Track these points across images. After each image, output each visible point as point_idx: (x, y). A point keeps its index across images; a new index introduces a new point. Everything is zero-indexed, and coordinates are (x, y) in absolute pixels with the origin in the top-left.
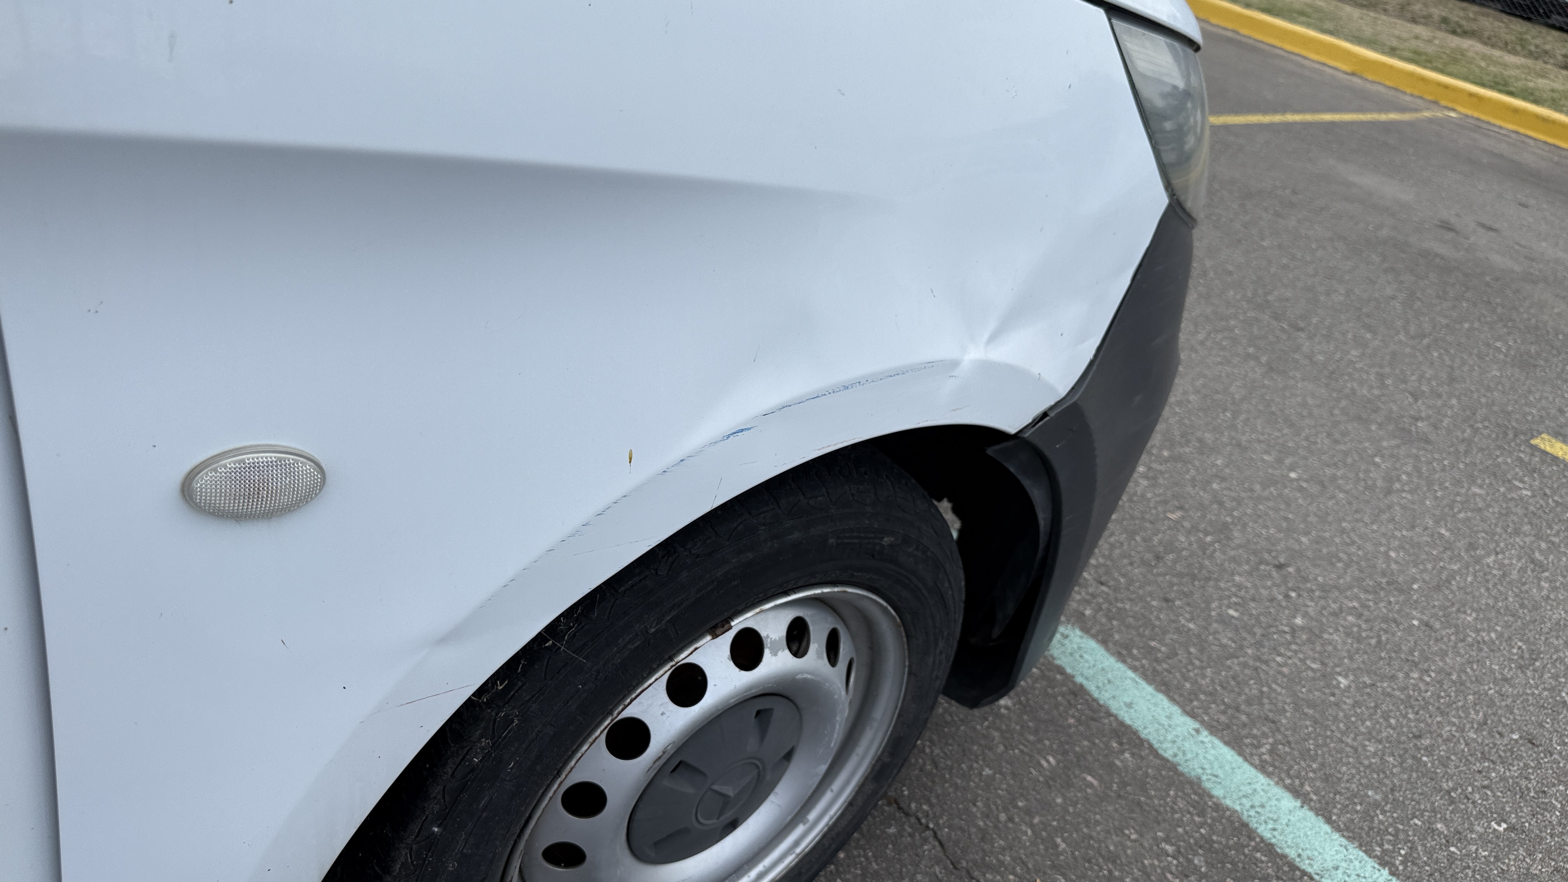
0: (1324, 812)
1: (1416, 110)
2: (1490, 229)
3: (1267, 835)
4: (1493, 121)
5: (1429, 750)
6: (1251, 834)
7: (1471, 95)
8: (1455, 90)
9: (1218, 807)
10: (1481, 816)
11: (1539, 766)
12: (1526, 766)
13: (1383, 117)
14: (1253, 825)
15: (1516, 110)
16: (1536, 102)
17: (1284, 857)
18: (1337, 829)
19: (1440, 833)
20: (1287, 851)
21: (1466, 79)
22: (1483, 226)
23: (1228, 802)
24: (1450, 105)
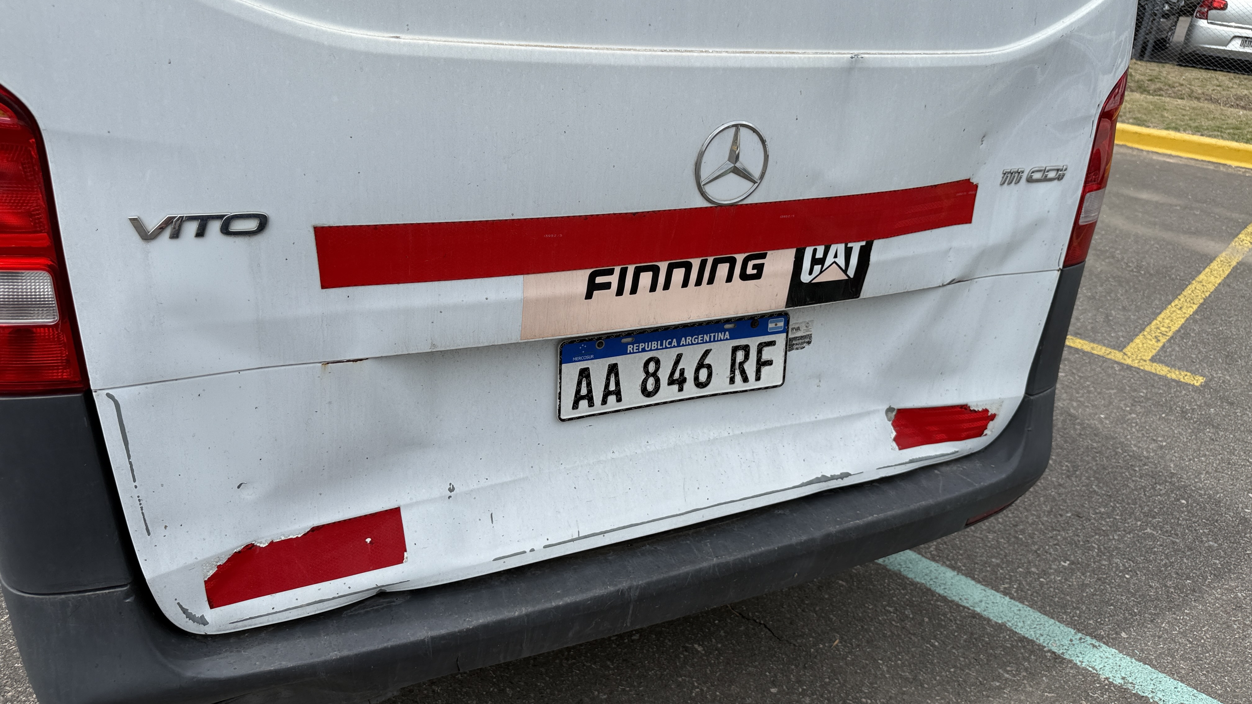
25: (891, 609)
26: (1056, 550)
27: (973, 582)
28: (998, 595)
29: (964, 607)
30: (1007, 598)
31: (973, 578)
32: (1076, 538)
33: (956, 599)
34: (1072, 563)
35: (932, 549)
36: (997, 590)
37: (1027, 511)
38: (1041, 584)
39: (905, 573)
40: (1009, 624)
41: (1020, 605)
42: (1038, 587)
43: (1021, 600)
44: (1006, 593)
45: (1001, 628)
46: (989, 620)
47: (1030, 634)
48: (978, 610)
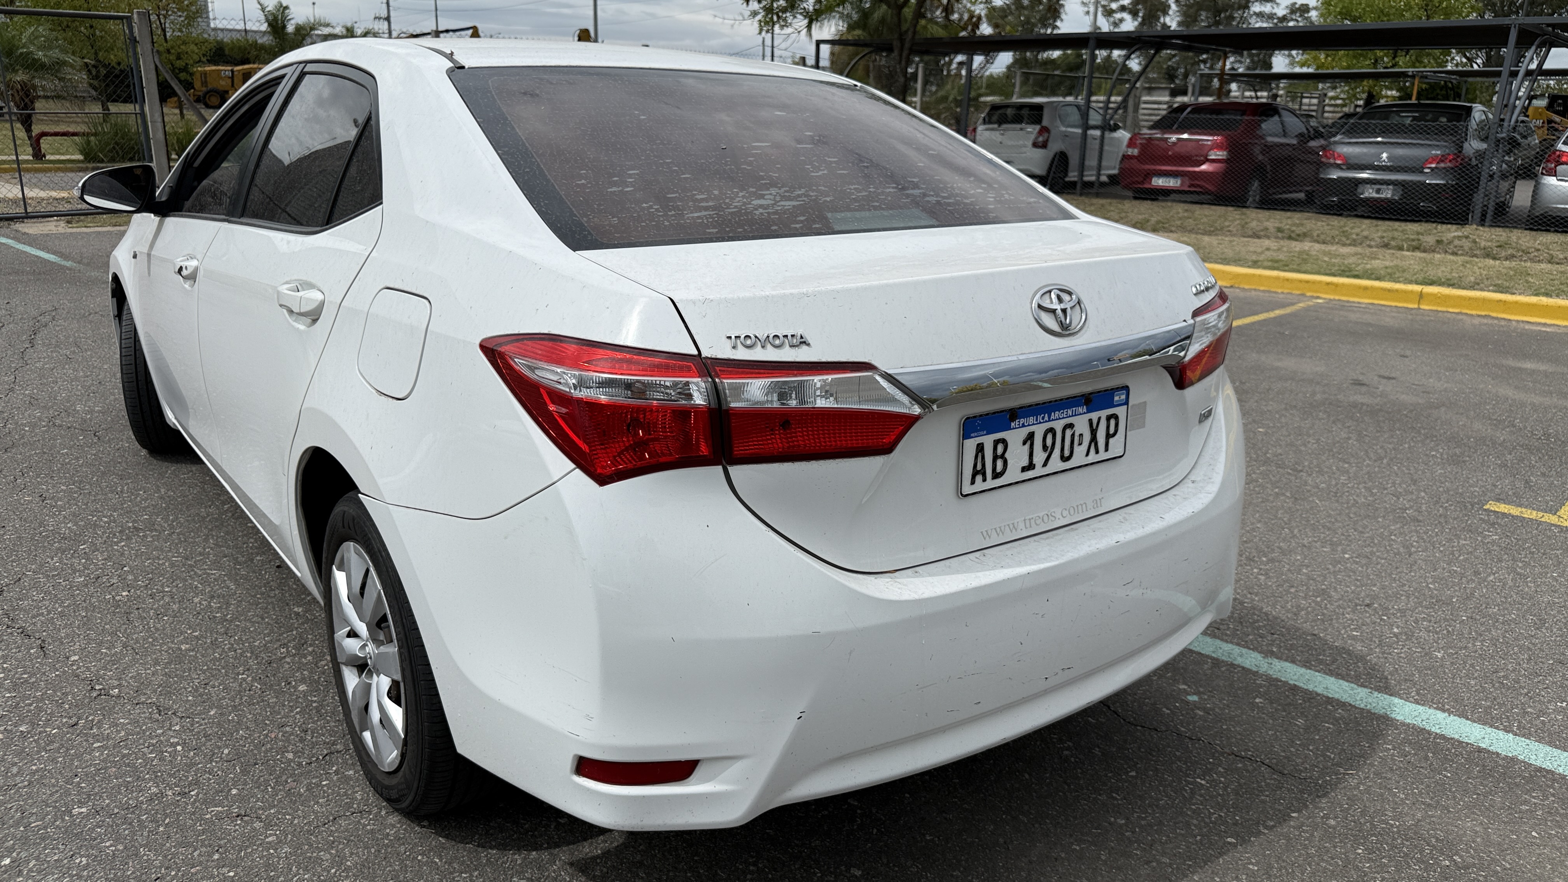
0: (1463, 715)
1: (1293, 304)
2: (1389, 378)
3: (1438, 731)
4: (1352, 299)
5: (1506, 677)
6: (1429, 733)
7: (1328, 284)
8: (1314, 282)
9: (1403, 724)
10: (1549, 702)
13: (1272, 315)
14: (1427, 728)
15: (1366, 288)
16: (1378, 279)
17: (1452, 739)
18: (1475, 722)
19: (1531, 713)
20: (1453, 736)
21: (1318, 273)
22: (1384, 377)
23: (1408, 721)
24: (1315, 295)
25: (1390, 747)
26: (1548, 693)
27: (1468, 722)
28: (1501, 734)
29: (1467, 744)
30: (1511, 735)
31: (1467, 719)
33: (1456, 737)
35: (1413, 694)
36: (1497, 728)
38: (1543, 722)
40: (1521, 757)
41: (1528, 741)
42: (1541, 725)
43: (1527, 736)
44: (1507, 730)
45: (1513, 760)
46: (1498, 754)
47: (1547, 765)
48: (1483, 746)
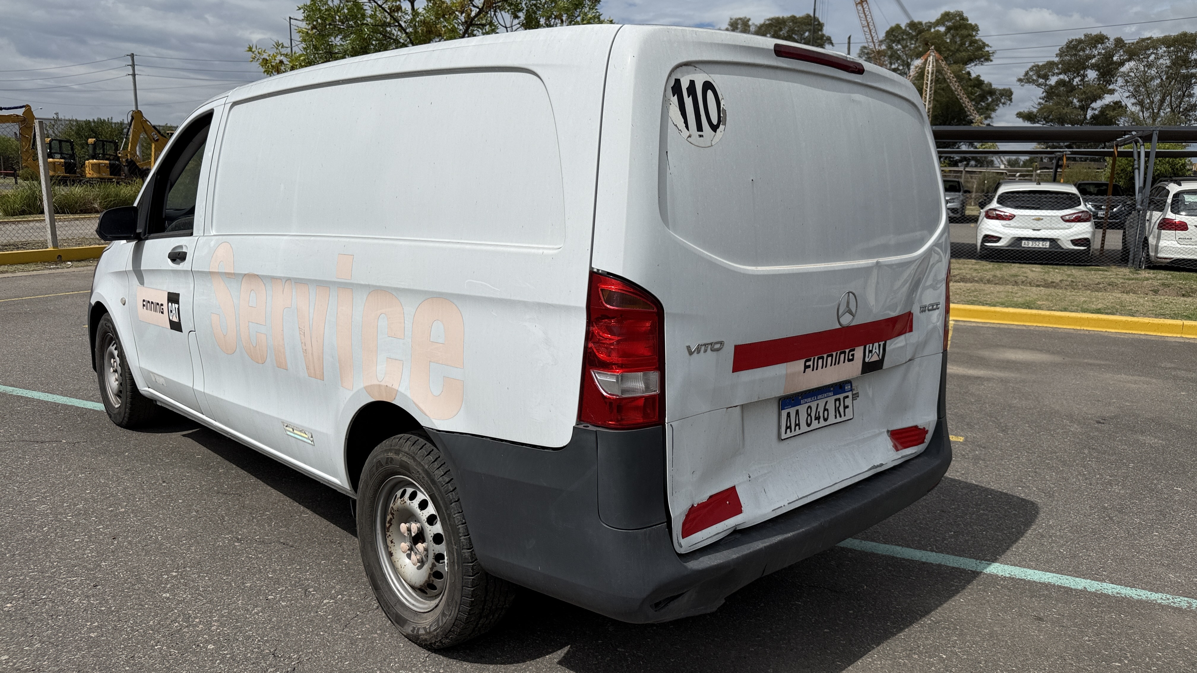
0: (908, 546)
3: (900, 557)
5: (921, 523)
6: (897, 558)
9: (883, 556)
10: (945, 533)
11: (950, 516)
12: (947, 517)
14: (895, 556)
17: (909, 559)
18: (915, 549)
19: (939, 540)
23: (884, 554)
25: (881, 569)
26: (943, 528)
27: (912, 549)
28: (929, 553)
29: (916, 561)
30: (934, 553)
31: (912, 548)
32: (949, 521)
33: (910, 558)
34: (954, 532)
36: (927, 550)
37: (916, 514)
38: (946, 544)
39: (876, 552)
40: (943, 563)
41: (943, 555)
42: (946, 546)
43: (942, 552)
44: (932, 551)
45: (940, 565)
46: (932, 564)
47: (956, 565)
48: (924, 560)
